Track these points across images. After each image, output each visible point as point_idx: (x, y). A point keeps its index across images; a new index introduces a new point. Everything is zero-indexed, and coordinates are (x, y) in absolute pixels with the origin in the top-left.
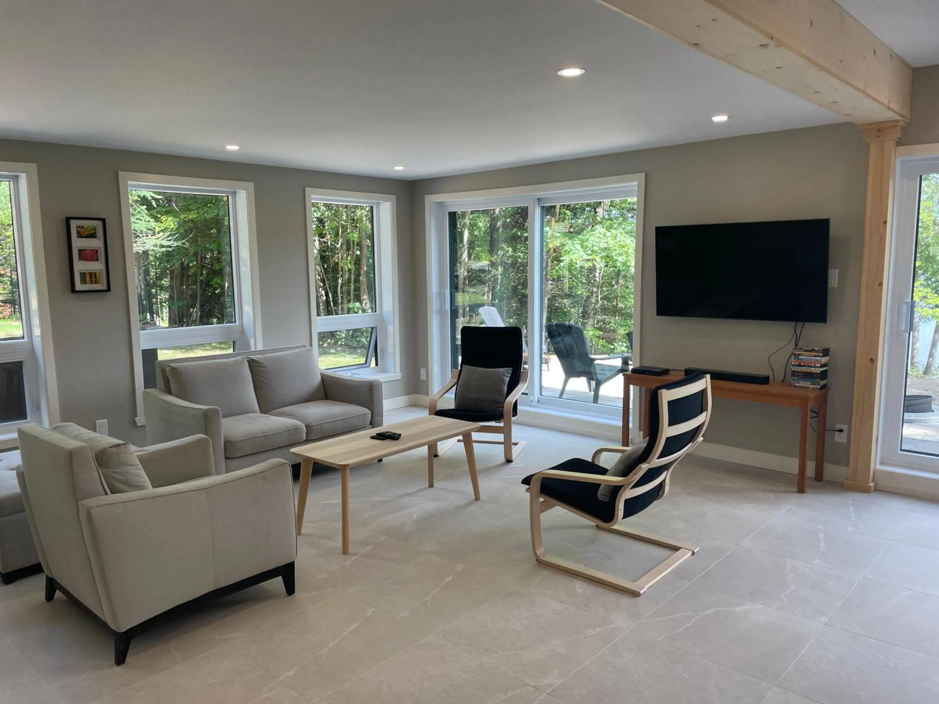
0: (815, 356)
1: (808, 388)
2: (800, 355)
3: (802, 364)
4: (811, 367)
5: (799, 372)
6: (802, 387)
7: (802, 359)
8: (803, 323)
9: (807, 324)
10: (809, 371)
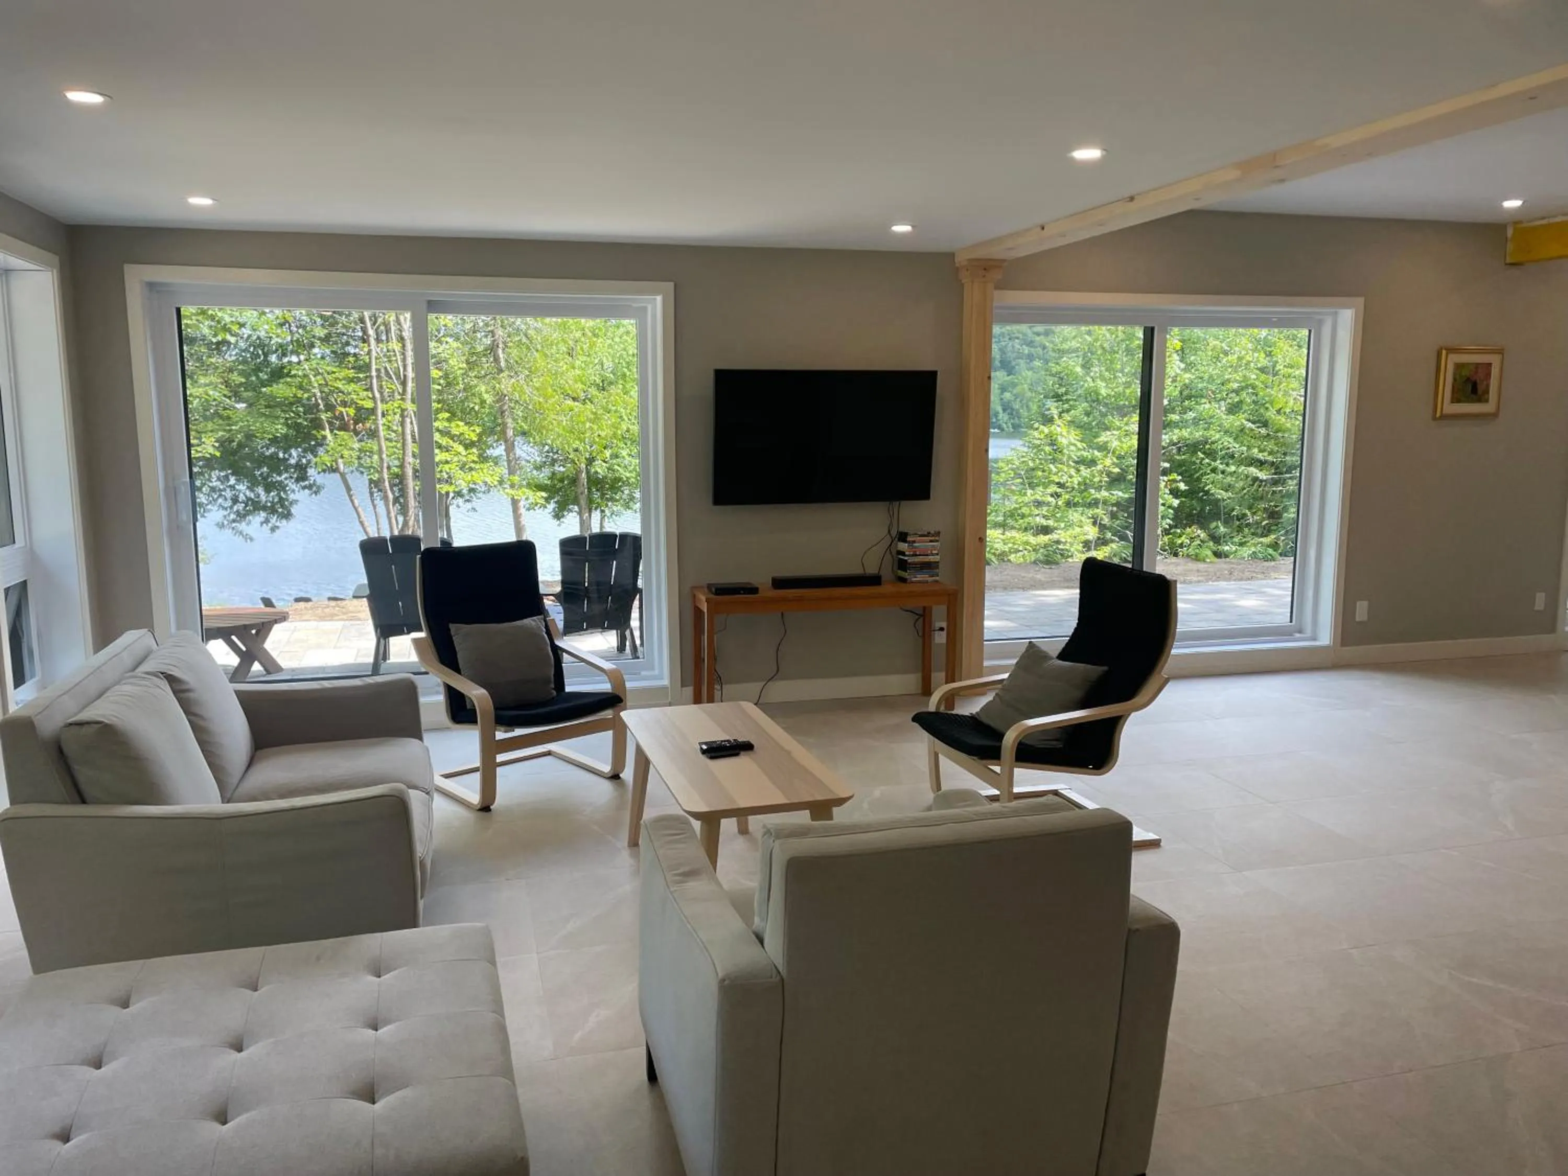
0: (931, 541)
1: (927, 582)
2: (914, 542)
3: (918, 553)
4: (927, 555)
5: (915, 564)
6: (919, 582)
7: (916, 547)
8: (898, 503)
9: (903, 503)
10: (927, 560)
